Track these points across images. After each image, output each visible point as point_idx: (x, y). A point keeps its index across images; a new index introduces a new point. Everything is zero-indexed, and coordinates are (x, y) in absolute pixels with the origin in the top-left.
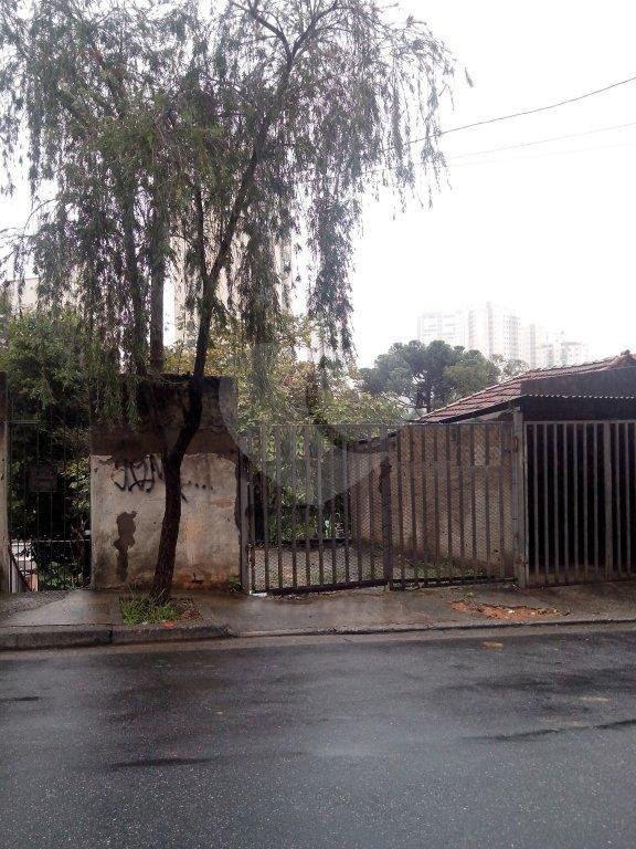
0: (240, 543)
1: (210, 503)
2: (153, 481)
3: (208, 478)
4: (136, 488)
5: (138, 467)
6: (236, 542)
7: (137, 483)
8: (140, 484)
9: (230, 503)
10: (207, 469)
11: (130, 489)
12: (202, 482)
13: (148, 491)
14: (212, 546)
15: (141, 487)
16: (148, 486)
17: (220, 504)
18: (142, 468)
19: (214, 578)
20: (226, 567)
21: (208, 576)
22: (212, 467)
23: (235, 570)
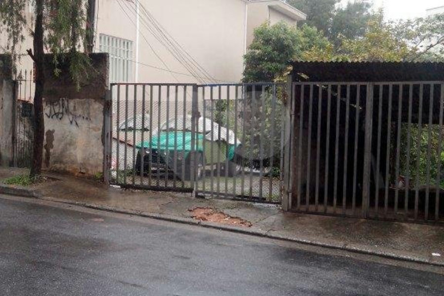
0: (104, 154)
1: (89, 128)
2: (62, 113)
3: (89, 114)
4: (55, 117)
5: (56, 105)
6: (101, 152)
7: (55, 114)
8: (57, 114)
9: (99, 129)
10: (88, 109)
11: (52, 117)
12: (86, 116)
13: (60, 119)
14: (89, 154)
15: (57, 117)
16: (60, 116)
17: (94, 129)
18: (58, 106)
19: (90, 172)
20: (96, 167)
21: (87, 170)
22: (91, 107)
23: (100, 169)
